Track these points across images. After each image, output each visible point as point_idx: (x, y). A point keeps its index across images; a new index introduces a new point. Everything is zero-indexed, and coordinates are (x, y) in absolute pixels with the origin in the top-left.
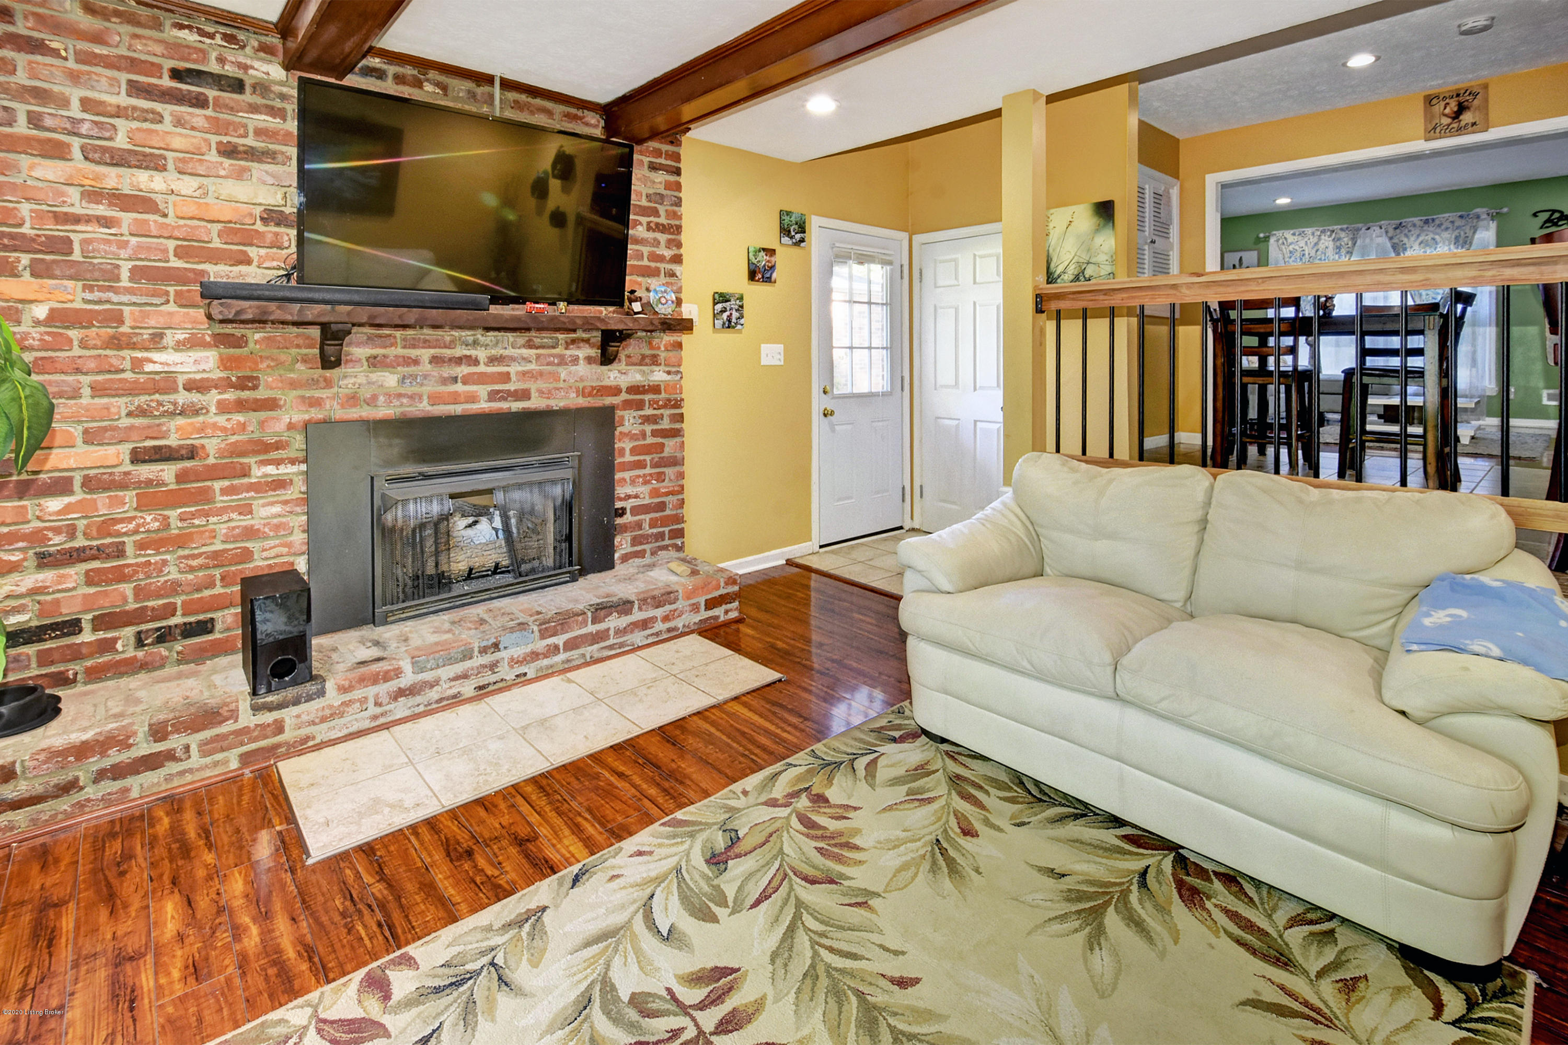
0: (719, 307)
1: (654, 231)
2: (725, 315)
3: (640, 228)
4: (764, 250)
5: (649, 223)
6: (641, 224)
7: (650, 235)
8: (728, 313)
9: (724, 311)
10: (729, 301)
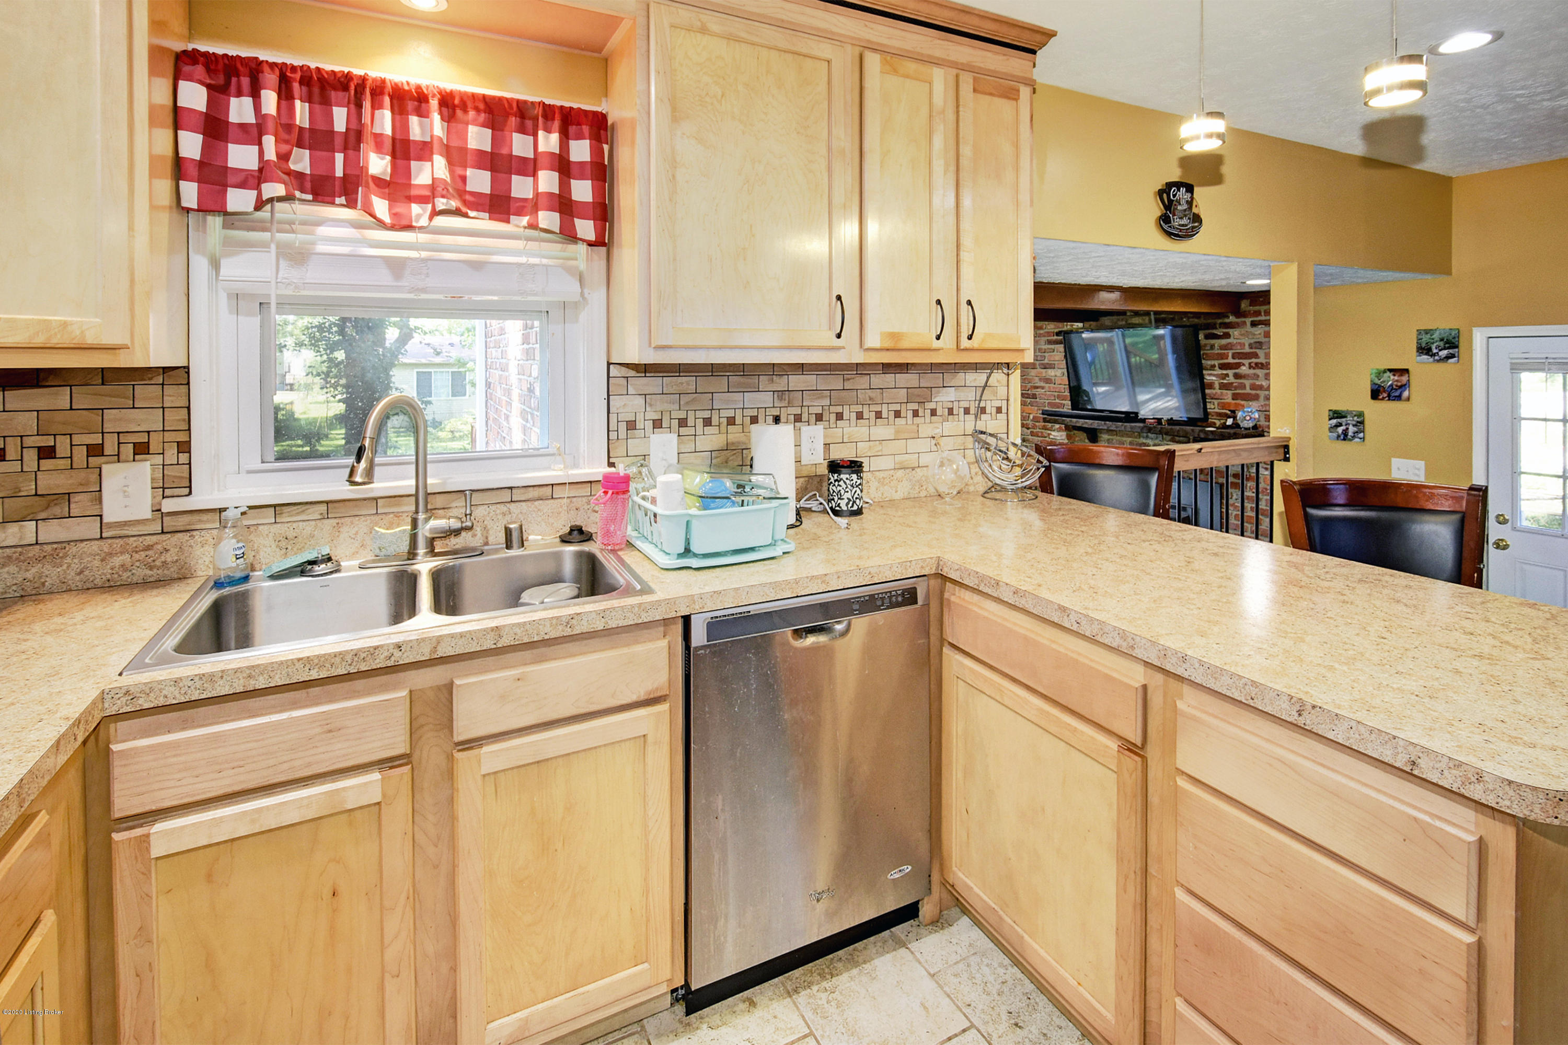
0: (1334, 422)
1: (1254, 369)
2: (1340, 430)
3: (1243, 368)
4: (1390, 370)
5: (1250, 364)
6: (1244, 365)
7: (1252, 371)
8: (1343, 428)
9: (1337, 426)
10: (1345, 417)
